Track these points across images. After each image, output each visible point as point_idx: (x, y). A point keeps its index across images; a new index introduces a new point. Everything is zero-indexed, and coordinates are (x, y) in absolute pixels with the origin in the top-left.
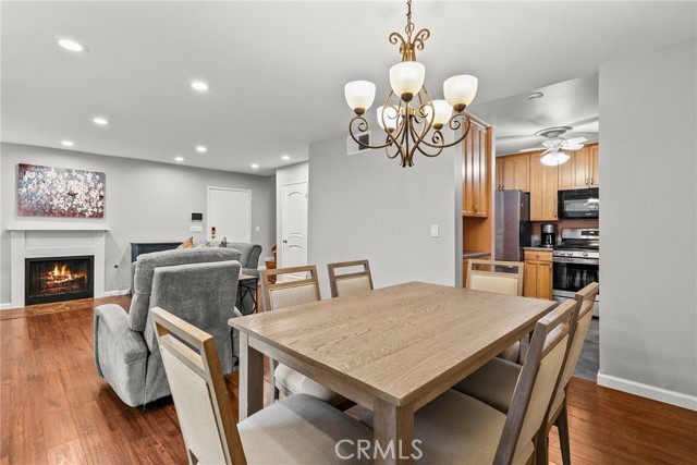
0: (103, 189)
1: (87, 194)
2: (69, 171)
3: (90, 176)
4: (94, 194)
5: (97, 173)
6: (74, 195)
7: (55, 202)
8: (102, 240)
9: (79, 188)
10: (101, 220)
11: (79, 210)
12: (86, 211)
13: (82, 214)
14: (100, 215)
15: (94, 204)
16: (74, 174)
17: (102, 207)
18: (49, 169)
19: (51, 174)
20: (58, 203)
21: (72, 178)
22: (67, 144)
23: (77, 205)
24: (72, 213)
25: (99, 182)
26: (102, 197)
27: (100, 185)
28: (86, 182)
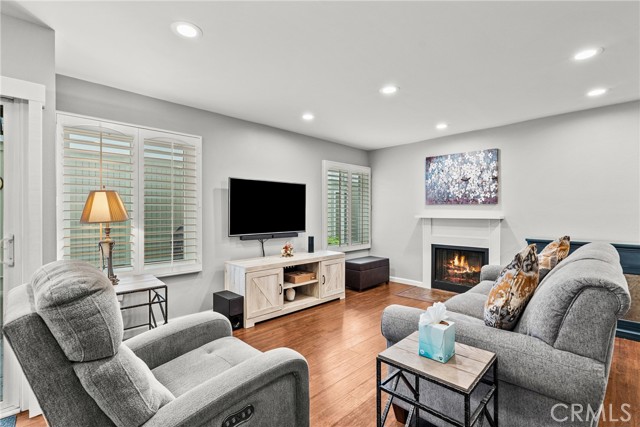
0: (497, 169)
1: (479, 177)
2: (462, 155)
3: (482, 156)
4: (487, 176)
5: (489, 151)
6: (466, 180)
7: (451, 189)
8: (498, 229)
9: (472, 172)
10: (496, 206)
11: (472, 196)
12: (479, 196)
13: (475, 201)
14: (495, 201)
15: (486, 189)
16: (467, 157)
17: (496, 191)
18: (446, 157)
19: (448, 162)
20: (455, 191)
21: (465, 162)
22: (442, 127)
23: (470, 191)
24: (466, 200)
25: (492, 160)
26: (495, 179)
27: (493, 165)
28: (478, 164)
